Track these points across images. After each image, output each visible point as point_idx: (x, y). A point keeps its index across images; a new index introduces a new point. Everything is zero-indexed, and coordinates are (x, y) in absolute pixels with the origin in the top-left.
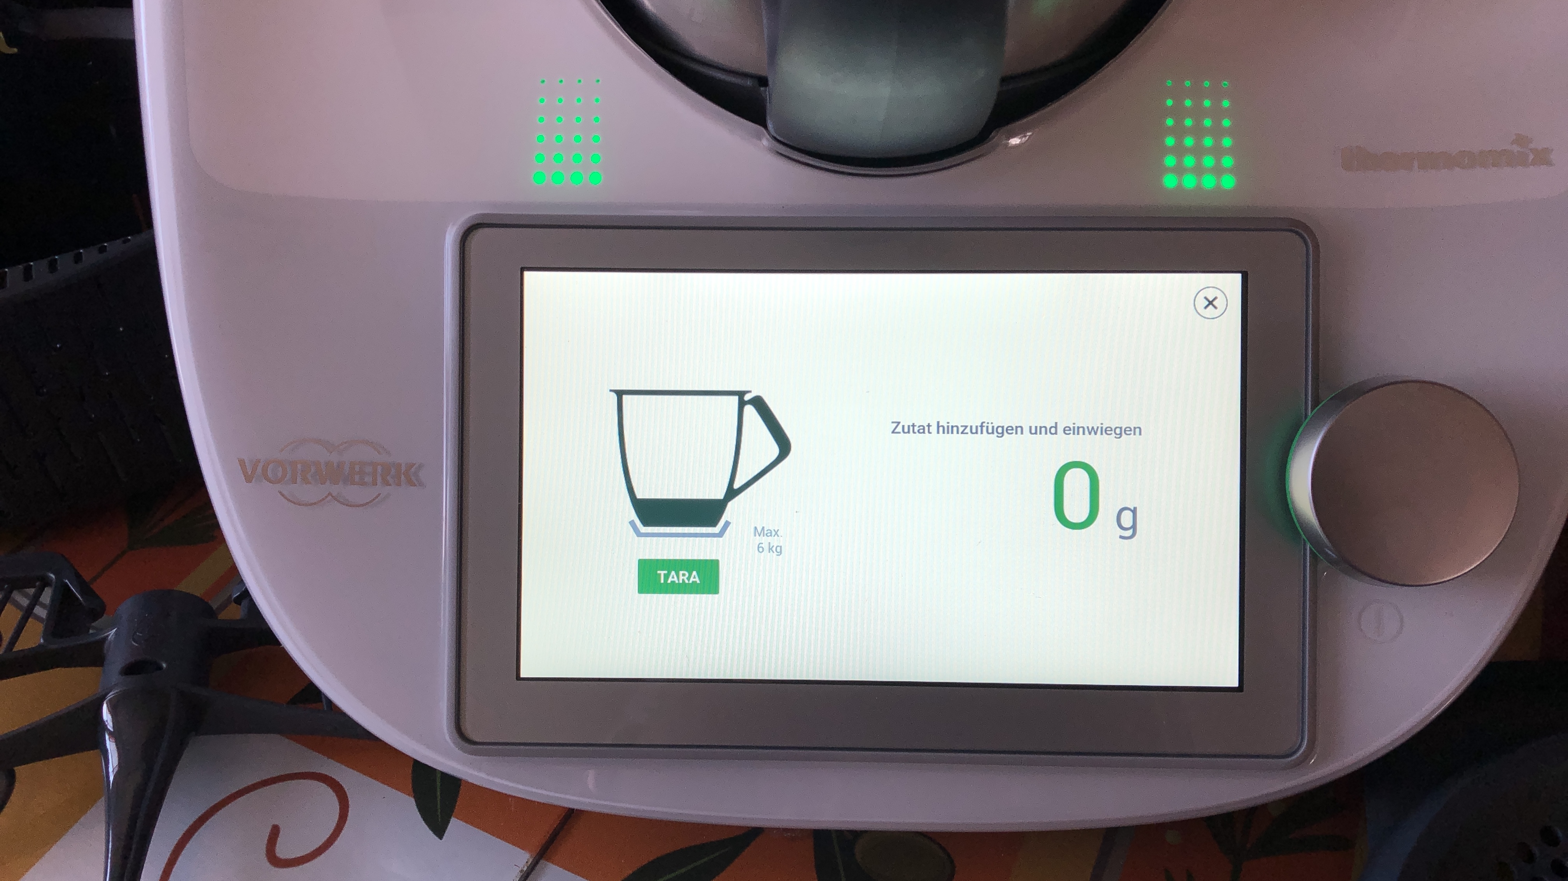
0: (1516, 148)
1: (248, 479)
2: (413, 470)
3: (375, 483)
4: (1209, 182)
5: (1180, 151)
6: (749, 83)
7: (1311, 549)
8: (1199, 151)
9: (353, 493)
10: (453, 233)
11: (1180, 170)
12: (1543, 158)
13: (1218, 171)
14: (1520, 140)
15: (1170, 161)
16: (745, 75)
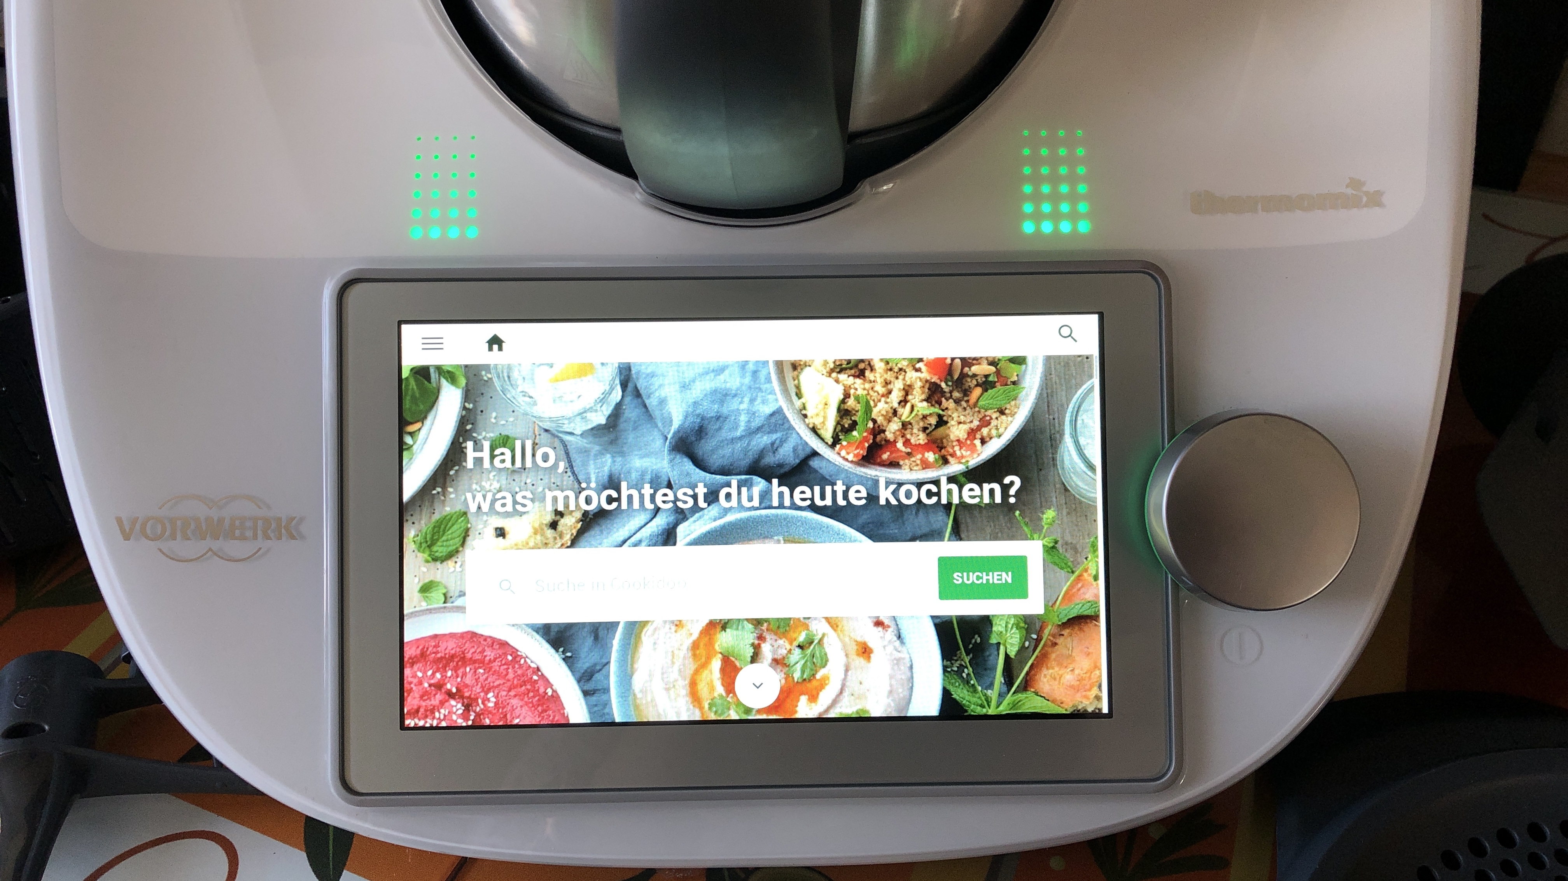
0: (1349, 191)
1: (127, 537)
2: (294, 522)
3: (255, 537)
4: (1065, 227)
5: (1037, 197)
7: (1171, 579)
8: (1055, 198)
9: (235, 548)
10: (330, 287)
11: (1037, 216)
12: (1375, 200)
13: (1074, 216)
14: (1354, 183)
15: (1028, 208)
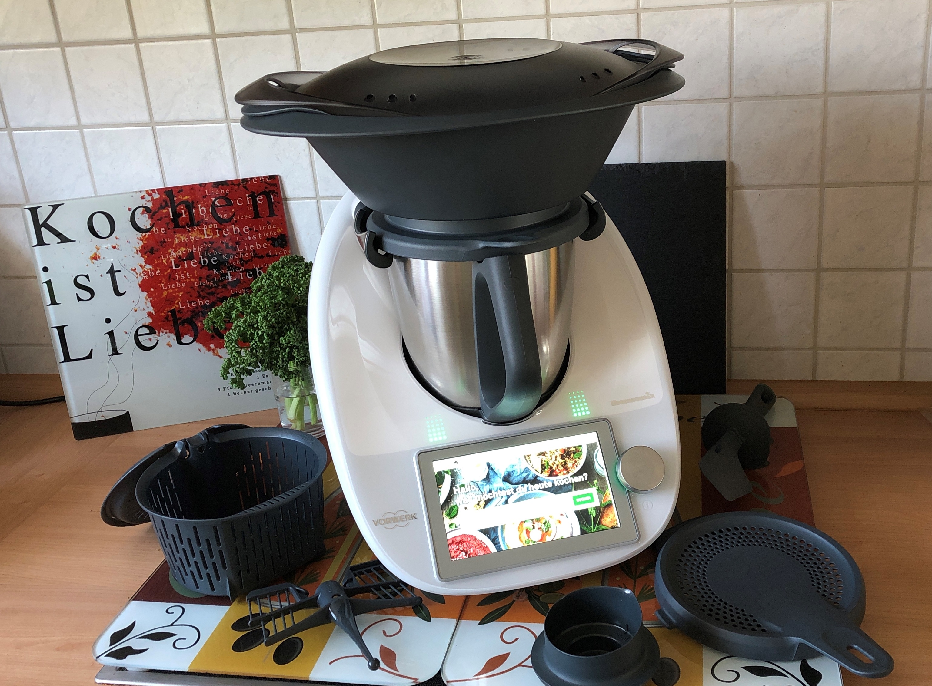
0: (646, 395)
1: (376, 525)
2: (416, 514)
3: (406, 520)
4: (584, 413)
5: (575, 408)
6: (476, 410)
7: (627, 490)
8: (580, 407)
9: (401, 523)
10: (415, 456)
11: (577, 412)
12: (653, 396)
13: (585, 411)
14: (647, 393)
15: (574, 410)
16: (474, 408)
